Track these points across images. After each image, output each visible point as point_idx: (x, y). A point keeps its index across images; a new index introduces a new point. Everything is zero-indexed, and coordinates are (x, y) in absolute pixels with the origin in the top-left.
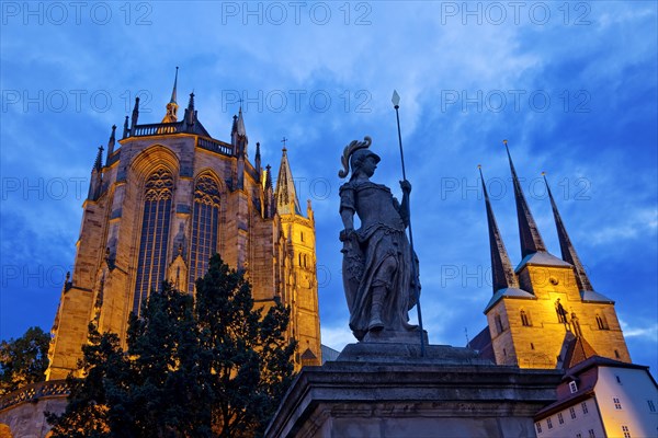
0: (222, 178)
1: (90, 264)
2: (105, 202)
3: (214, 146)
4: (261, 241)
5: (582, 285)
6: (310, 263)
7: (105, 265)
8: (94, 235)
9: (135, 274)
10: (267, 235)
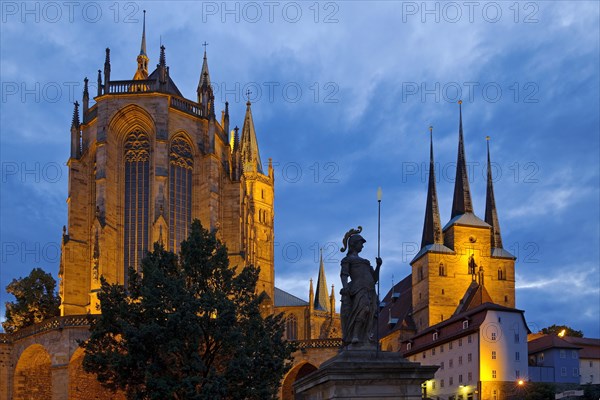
0: (195, 141)
1: (81, 220)
2: (87, 161)
3: (186, 106)
4: (230, 202)
5: (495, 242)
6: (269, 219)
7: (97, 222)
8: (82, 192)
9: (123, 229)
10: (234, 197)
